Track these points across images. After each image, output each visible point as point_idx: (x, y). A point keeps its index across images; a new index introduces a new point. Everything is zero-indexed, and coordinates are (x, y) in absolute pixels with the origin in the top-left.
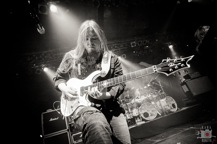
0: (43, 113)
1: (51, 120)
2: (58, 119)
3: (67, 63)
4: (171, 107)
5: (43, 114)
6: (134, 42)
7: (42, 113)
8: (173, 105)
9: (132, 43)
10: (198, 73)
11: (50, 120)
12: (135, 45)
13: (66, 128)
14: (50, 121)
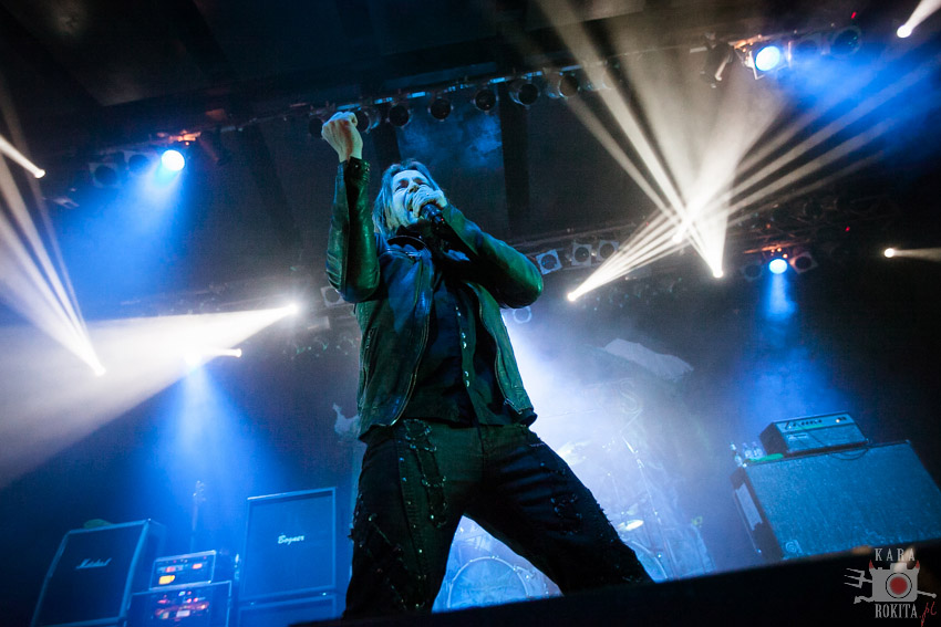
0: (71, 532)
1: (83, 565)
2: (106, 564)
5: (70, 536)
6: (549, 252)
7: (67, 532)
10: (850, 420)
11: (80, 564)
14: (78, 568)
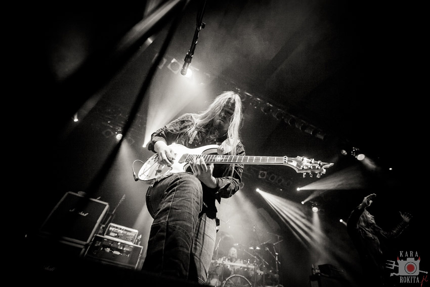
0: (70, 192)
2: (85, 215)
3: (182, 124)
5: (69, 194)
6: (265, 172)
7: (68, 192)
9: (261, 172)
12: (265, 177)
13: (86, 241)
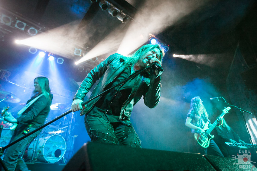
4: (51, 152)
8: (58, 153)
